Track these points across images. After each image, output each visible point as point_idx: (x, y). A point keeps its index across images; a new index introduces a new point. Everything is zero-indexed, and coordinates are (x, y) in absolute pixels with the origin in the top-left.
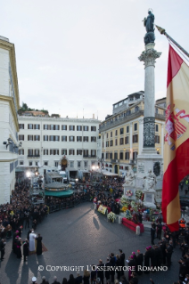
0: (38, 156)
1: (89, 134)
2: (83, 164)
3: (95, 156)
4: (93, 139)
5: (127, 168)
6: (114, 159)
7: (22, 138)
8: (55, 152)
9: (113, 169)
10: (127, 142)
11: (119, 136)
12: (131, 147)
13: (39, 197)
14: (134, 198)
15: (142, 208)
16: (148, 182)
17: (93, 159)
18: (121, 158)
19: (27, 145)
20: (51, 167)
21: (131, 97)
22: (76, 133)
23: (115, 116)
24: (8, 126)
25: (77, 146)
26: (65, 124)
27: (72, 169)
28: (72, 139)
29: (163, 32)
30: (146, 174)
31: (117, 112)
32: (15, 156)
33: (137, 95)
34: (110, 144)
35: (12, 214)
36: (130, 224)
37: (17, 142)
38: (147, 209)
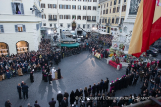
0: (56, 20)
1: (92, 4)
2: (86, 26)
3: (95, 21)
4: (95, 8)
5: (116, 30)
6: (108, 23)
7: (43, 6)
8: (67, 17)
9: (107, 30)
10: (118, 11)
11: (113, 6)
12: (120, 14)
13: (57, 47)
14: (118, 48)
15: (122, 55)
16: (129, 38)
17: (94, 23)
18: (113, 22)
19: (48, 12)
20: (65, 28)
22: (83, 4)
25: (83, 13)
28: (79, 8)
30: (128, 33)
32: (39, 19)
34: (106, 12)
35: (41, 57)
36: (114, 64)
37: (40, 9)
38: (125, 55)
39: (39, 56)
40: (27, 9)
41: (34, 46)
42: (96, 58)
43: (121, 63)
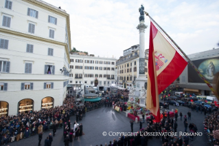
0: (81, 78)
1: (111, 66)
2: (107, 83)
3: (113, 78)
4: (113, 69)
5: (130, 85)
6: (124, 80)
7: (71, 67)
8: (91, 76)
9: (123, 86)
10: (131, 71)
11: (127, 68)
12: (133, 74)
13: (80, 102)
14: (134, 102)
15: (139, 107)
16: (142, 93)
18: (128, 80)
19: (75, 71)
20: (89, 84)
21: (133, 47)
22: (104, 66)
23: (125, 57)
24: (63, 60)
25: (104, 72)
26: (97, 60)
27: (101, 86)
28: (101, 69)
29: (147, 15)
31: (126, 55)
32: (67, 78)
33: (136, 47)
34: (122, 72)
35: (64, 113)
36: (132, 117)
37: (68, 69)
38: (141, 108)
39: (62, 111)
40: (57, 70)
41: (59, 102)
42: (116, 111)
43: (139, 115)
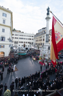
0: (17, 43)
2: (29, 46)
3: (33, 44)
4: (33, 39)
5: (41, 48)
6: (38, 45)
7: (13, 38)
8: (22, 42)
9: (38, 48)
10: (41, 41)
11: (39, 39)
12: (42, 42)
13: (17, 55)
14: (43, 56)
15: (45, 59)
16: (47, 52)
17: (32, 45)
18: (40, 45)
19: (14, 40)
20: (21, 46)
21: (43, 29)
23: (39, 33)
24: (9, 34)
25: (28, 41)
26: (25, 35)
27: (26, 47)
28: (27, 39)
29: (51, 12)
30: (46, 50)
31: (39, 32)
32: (11, 43)
33: (44, 28)
34: (37, 41)
35: (9, 59)
36: (41, 63)
37: (12, 39)
38: (46, 59)
39: (8, 59)
40: (6, 39)
41: (7, 54)
42: (34, 60)
43: (45, 63)
